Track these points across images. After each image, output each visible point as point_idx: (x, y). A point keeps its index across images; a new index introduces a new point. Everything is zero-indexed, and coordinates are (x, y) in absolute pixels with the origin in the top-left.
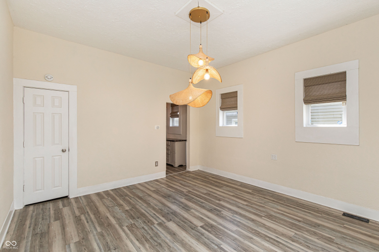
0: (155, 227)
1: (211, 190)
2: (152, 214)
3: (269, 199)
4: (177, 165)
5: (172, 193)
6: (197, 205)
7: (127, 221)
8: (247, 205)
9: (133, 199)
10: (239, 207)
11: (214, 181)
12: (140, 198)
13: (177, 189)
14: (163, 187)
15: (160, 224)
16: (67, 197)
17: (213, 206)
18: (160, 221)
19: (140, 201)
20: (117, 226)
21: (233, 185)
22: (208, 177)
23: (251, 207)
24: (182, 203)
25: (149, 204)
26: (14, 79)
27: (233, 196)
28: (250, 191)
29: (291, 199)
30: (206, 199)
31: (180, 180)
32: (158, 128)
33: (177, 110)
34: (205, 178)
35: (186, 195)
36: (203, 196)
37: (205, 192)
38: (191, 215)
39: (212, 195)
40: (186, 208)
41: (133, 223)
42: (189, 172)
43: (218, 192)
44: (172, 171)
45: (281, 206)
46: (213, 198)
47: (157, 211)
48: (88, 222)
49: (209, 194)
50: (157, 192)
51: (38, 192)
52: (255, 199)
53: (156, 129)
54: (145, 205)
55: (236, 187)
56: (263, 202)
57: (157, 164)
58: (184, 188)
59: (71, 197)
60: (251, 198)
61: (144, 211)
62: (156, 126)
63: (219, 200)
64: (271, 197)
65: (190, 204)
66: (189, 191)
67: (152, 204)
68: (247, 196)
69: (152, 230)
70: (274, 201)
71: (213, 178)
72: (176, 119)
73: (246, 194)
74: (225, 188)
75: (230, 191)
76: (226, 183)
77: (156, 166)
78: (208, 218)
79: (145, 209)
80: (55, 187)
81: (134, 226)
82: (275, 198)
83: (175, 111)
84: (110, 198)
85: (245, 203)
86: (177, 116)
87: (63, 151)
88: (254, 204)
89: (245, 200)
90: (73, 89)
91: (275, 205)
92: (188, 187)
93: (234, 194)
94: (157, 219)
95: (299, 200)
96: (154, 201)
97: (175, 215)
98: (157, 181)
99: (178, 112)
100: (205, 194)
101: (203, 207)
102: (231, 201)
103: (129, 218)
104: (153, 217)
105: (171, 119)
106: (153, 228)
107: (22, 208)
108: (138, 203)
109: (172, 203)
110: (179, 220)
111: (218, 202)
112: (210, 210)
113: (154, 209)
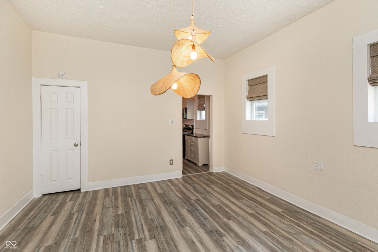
0: (131, 243)
1: (225, 201)
2: (139, 224)
3: (305, 229)
4: (200, 164)
5: (177, 198)
6: (196, 221)
7: (110, 228)
8: (265, 233)
9: (133, 201)
10: (252, 234)
11: (236, 189)
12: (141, 201)
13: (185, 194)
14: (172, 190)
15: (140, 241)
16: (79, 190)
17: (217, 226)
18: (142, 236)
19: (138, 205)
20: (96, 233)
21: (258, 198)
22: (230, 182)
23: (272, 237)
24: (180, 214)
25: (144, 210)
26: (33, 78)
27: (251, 215)
28: (280, 210)
29: (344, 235)
30: (212, 214)
31: (196, 183)
32: (172, 122)
33: (203, 102)
34: (227, 183)
35: (191, 205)
36: (212, 208)
37: (217, 203)
38: (182, 235)
39: (224, 209)
40: (181, 223)
41: (113, 232)
42: (211, 174)
43: (234, 205)
44: (193, 170)
45: (322, 245)
46: (223, 215)
47: (146, 222)
48: (74, 223)
49: (220, 207)
50: (162, 196)
51: (53, 183)
52: (282, 225)
53: (170, 123)
54: (140, 211)
55: (262, 201)
56: (293, 232)
57: (171, 162)
58: (194, 194)
59: (82, 190)
60: (277, 222)
61: (133, 219)
62: (170, 121)
63: (229, 219)
64: (311, 224)
65: (189, 218)
66: (198, 199)
67: (147, 210)
68: (272, 218)
69: (127, 247)
70: (312, 233)
71: (237, 184)
72: (203, 112)
73: (272, 214)
74: (246, 201)
75: (250, 207)
76: (249, 194)
77: (170, 164)
78: (202, 244)
79: (137, 216)
80: (68, 179)
81: (111, 237)
82: (316, 228)
83: (201, 103)
84: (113, 197)
85: (264, 229)
86: (204, 109)
87: (76, 145)
88: (278, 233)
89: (265, 225)
90: (84, 84)
91: (313, 241)
92: (200, 193)
93: (253, 212)
94: (141, 232)
95: (360, 239)
96: (152, 207)
97: (163, 231)
98: (170, 181)
99: (204, 104)
100: (214, 206)
101: (203, 225)
102: (245, 223)
103: (113, 226)
104: (138, 229)
105: (198, 112)
106: (129, 244)
107: (40, 196)
108: (135, 207)
109: (170, 213)
110: (163, 239)
111: (226, 220)
112: (209, 233)
113: (146, 217)
